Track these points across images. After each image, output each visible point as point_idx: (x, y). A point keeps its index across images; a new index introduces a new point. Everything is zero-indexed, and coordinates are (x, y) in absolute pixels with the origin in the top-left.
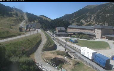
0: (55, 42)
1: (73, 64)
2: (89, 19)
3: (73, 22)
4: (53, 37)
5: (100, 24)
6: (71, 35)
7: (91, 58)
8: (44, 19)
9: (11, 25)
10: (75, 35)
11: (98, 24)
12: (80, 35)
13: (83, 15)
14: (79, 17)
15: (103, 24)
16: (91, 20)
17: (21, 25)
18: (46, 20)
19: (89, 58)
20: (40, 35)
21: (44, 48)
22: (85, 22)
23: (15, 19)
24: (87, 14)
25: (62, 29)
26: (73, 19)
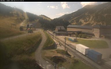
0: (55, 41)
1: (73, 62)
2: (88, 19)
3: (73, 22)
4: (53, 36)
5: (98, 23)
6: (70, 34)
7: (84, 54)
8: (44, 19)
9: (12, 24)
10: (75, 34)
11: (96, 24)
12: (79, 34)
13: (82, 15)
14: (78, 17)
15: (101, 24)
16: (90, 20)
17: (22, 24)
18: (46, 20)
19: (83, 53)
20: (41, 34)
21: (44, 47)
22: (84, 22)
23: (16, 18)
24: (86, 14)
25: (61, 29)
26: (72, 19)
